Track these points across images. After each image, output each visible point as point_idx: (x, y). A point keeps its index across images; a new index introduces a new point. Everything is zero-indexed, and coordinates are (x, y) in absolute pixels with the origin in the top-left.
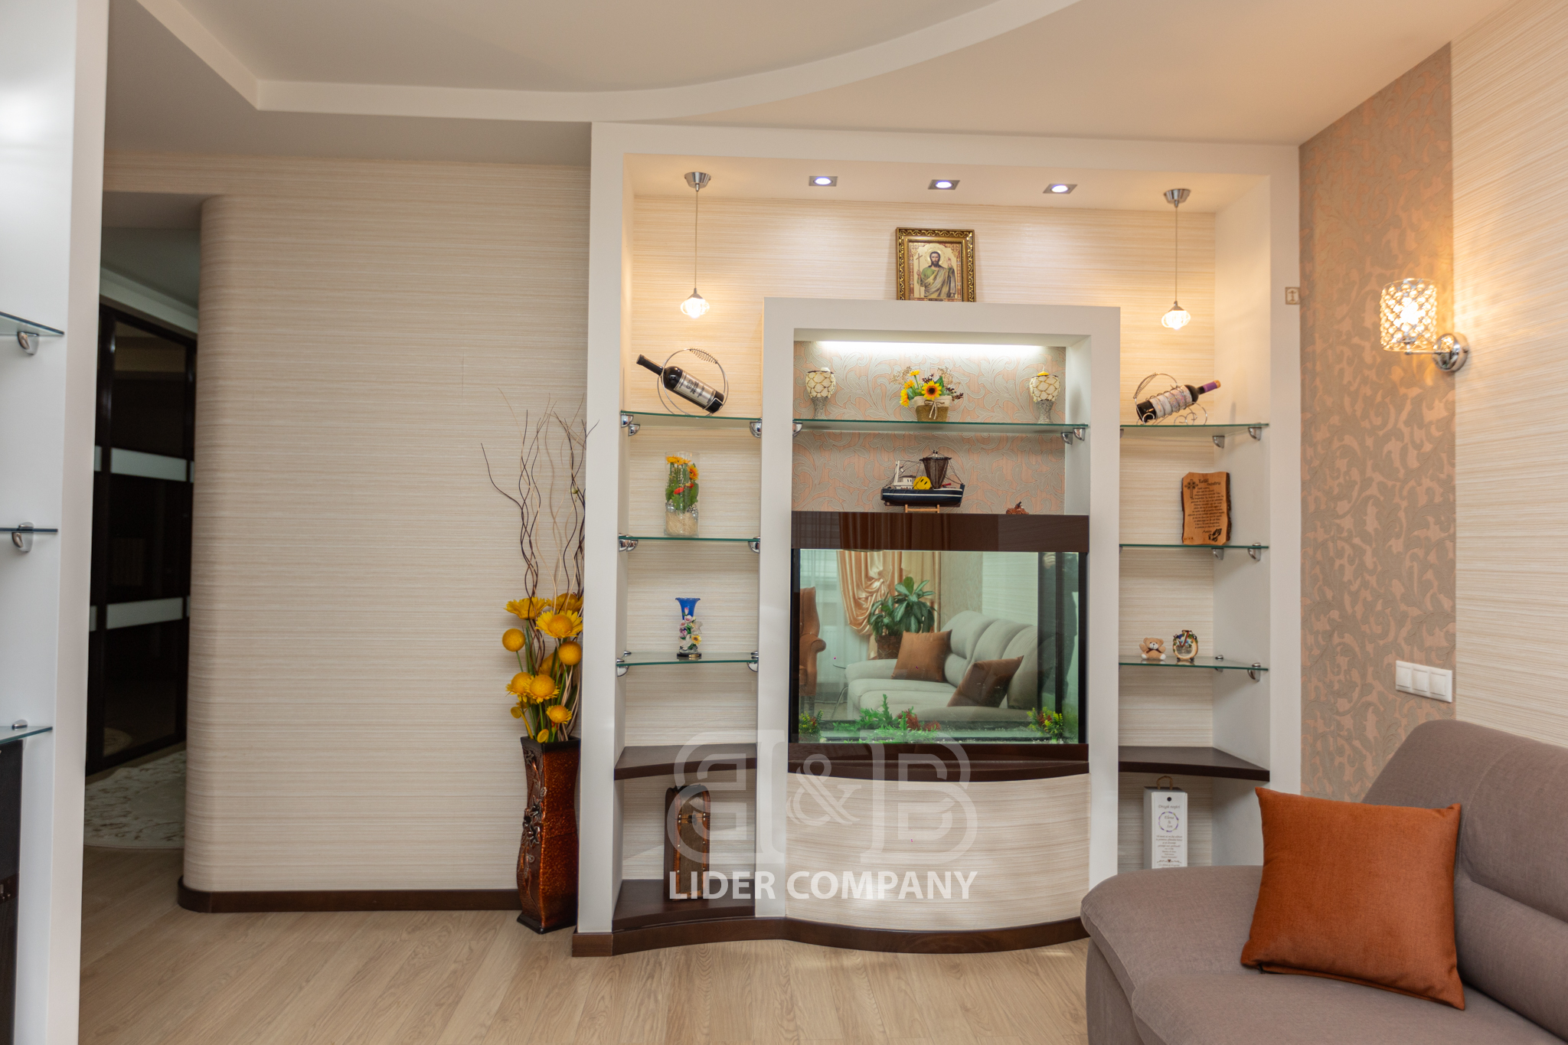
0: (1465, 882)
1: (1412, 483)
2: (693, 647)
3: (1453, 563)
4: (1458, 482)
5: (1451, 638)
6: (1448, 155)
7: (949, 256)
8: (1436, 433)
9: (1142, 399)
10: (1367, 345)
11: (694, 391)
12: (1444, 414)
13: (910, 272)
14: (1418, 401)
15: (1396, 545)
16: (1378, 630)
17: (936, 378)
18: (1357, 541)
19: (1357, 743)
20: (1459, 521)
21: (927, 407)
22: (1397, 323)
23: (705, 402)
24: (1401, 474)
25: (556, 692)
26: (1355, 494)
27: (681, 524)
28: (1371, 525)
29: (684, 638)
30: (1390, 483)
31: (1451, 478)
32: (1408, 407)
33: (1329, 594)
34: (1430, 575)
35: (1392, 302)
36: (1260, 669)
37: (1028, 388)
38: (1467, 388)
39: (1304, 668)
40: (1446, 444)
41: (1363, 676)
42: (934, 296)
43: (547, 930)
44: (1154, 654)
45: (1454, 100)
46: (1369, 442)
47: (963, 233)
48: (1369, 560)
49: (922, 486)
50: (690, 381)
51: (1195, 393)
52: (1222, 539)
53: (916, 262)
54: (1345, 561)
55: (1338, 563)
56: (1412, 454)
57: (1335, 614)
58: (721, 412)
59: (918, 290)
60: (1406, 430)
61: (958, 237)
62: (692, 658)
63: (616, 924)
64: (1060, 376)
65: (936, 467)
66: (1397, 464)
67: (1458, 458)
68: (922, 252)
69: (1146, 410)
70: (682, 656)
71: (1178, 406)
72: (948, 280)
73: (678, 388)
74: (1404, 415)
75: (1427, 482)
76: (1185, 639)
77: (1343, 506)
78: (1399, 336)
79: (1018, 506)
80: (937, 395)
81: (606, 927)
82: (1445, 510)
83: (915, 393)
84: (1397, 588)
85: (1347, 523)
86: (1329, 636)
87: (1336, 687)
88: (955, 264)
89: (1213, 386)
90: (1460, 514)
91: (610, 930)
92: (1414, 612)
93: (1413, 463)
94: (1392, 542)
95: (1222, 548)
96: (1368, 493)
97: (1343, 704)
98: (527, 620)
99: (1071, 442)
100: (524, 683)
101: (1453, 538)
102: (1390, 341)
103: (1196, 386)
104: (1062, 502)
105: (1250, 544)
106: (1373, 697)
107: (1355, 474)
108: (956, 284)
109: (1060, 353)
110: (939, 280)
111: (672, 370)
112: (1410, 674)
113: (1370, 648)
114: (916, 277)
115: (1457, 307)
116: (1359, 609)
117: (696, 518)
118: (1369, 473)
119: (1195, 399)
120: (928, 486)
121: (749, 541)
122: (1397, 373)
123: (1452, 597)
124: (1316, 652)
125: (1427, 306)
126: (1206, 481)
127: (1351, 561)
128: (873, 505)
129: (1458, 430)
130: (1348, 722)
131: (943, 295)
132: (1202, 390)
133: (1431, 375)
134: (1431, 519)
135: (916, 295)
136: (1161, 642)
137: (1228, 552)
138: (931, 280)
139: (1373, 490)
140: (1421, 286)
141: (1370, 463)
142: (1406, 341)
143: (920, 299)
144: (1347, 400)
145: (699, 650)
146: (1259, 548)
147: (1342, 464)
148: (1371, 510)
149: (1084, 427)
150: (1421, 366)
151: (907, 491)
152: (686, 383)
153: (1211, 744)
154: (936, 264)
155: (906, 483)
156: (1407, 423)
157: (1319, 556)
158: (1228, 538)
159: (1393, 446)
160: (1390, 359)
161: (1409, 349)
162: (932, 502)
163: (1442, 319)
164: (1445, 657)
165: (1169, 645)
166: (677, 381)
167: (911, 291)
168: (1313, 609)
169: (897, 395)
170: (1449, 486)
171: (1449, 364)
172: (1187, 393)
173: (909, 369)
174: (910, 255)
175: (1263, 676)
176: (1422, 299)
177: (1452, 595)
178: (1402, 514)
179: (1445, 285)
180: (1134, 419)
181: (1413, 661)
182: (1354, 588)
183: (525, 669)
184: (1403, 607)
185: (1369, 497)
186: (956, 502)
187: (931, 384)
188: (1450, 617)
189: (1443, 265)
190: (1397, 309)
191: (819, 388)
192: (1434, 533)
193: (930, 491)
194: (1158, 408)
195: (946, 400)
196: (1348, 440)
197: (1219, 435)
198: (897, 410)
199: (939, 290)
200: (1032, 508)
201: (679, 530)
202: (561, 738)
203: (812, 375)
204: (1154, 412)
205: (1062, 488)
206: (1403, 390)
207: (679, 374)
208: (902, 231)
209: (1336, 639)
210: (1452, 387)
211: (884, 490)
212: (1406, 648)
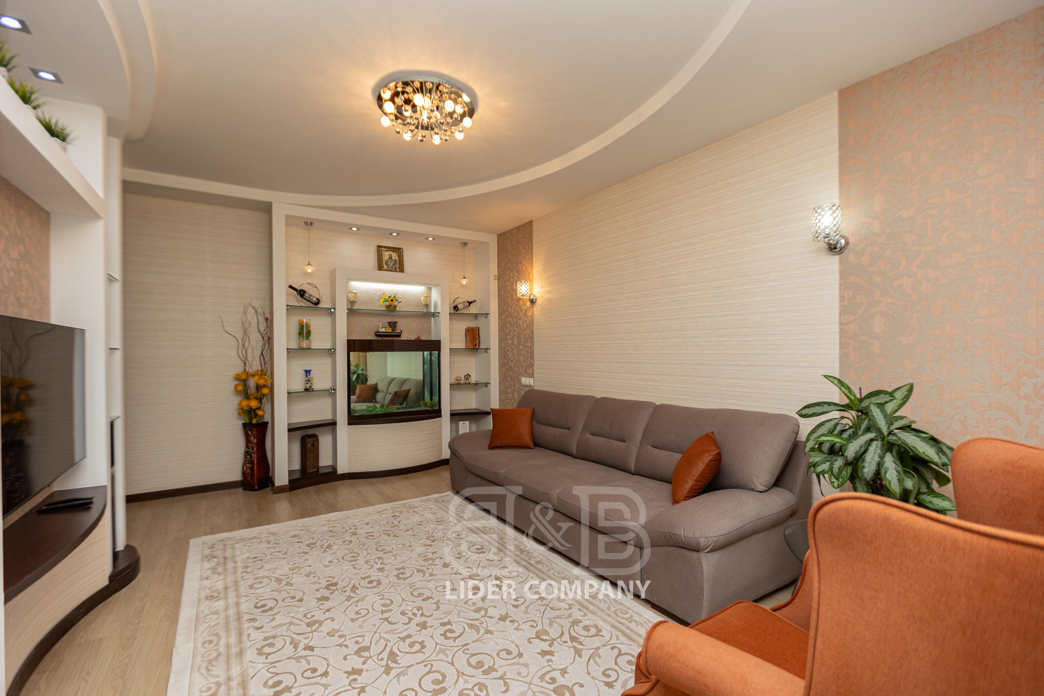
0: (534, 423)
1: (525, 331)
2: (311, 386)
3: (533, 351)
4: (534, 331)
5: (533, 370)
6: (532, 249)
7: (395, 256)
8: (530, 319)
9: (455, 305)
10: (514, 294)
11: (310, 298)
12: (531, 314)
13: (382, 260)
14: (526, 310)
15: (521, 347)
16: (517, 370)
17: (393, 296)
18: (512, 346)
19: (513, 401)
20: (535, 341)
21: (390, 306)
22: (521, 291)
23: (314, 302)
24: (522, 329)
25: (259, 405)
26: (512, 334)
27: (305, 344)
28: (516, 342)
29: (307, 383)
30: (520, 331)
31: (533, 330)
32: (524, 311)
33: (506, 361)
34: (529, 355)
35: (520, 286)
36: (488, 383)
37: (421, 300)
38: (537, 309)
39: (499, 382)
40: (532, 322)
41: (514, 383)
42: (390, 269)
43: (258, 490)
44: (459, 381)
45: (533, 235)
46: (515, 320)
47: (399, 249)
48: (515, 351)
49: (388, 331)
50: (309, 295)
51: (470, 303)
52: (477, 347)
53: (384, 257)
54: (509, 352)
55: (508, 352)
56: (525, 324)
57: (507, 367)
58: (320, 306)
59: (385, 267)
60: (523, 318)
61: (398, 250)
62: (311, 390)
63: (290, 481)
64: (430, 297)
65: (393, 325)
66: (521, 326)
67: (534, 325)
68: (386, 255)
69: (456, 308)
70: (306, 390)
71: (465, 308)
72: (395, 264)
73: (304, 297)
74: (523, 314)
75: (528, 331)
76: (468, 376)
77: (509, 337)
78: (521, 294)
79: (419, 337)
80: (394, 302)
81: (286, 482)
82: (532, 338)
83: (386, 301)
84: (522, 359)
85: (510, 342)
86: (505, 373)
87: (508, 386)
88: (397, 258)
89: (474, 301)
90: (535, 339)
91: (287, 484)
92: (525, 364)
93: (525, 326)
94: (520, 347)
95: (477, 349)
96: (515, 334)
97: (509, 391)
98: (242, 380)
99: (434, 317)
100: (245, 403)
101: (533, 345)
102: (519, 295)
103: (470, 301)
104: (431, 336)
105: (485, 348)
106: (516, 388)
107: (512, 329)
108: (397, 265)
109: (430, 289)
110: (392, 264)
111: (302, 290)
112: (525, 381)
113: (515, 375)
114: (384, 262)
115: (534, 287)
116: (513, 364)
117: (310, 342)
118: (515, 328)
119: (470, 305)
120: (391, 331)
121: (329, 349)
122: (521, 303)
123: (533, 360)
124: (502, 377)
125: (527, 287)
126: (472, 329)
127: (511, 352)
128: (372, 337)
129: (534, 318)
130: (510, 395)
131: (393, 269)
132: (471, 302)
133: (528, 304)
134: (529, 341)
135: (385, 268)
136: (461, 378)
137: (479, 350)
138: (389, 263)
139: (516, 333)
140: (526, 282)
141: (515, 326)
142: (523, 295)
143: (386, 270)
144: (510, 308)
145: (313, 387)
146: (488, 349)
147: (508, 326)
148: (516, 338)
149: (439, 313)
150: (526, 301)
151: (384, 332)
152: (307, 295)
153: (474, 408)
154: (391, 258)
155: (383, 330)
156: (524, 316)
157: (503, 351)
158: (479, 346)
159: (520, 321)
160: (519, 299)
161: (523, 298)
162: (392, 336)
163: (531, 290)
164: (531, 375)
165: (463, 377)
166: (304, 294)
167: (383, 267)
168: (502, 365)
169: (379, 300)
170: (532, 332)
171: (533, 302)
172: (467, 303)
173: (384, 293)
174: (382, 255)
175: (489, 385)
176: (526, 286)
177: (533, 359)
178: (522, 339)
179: (531, 282)
180: (452, 311)
181: (525, 377)
182: (512, 359)
183: (243, 396)
184: (523, 363)
185: (515, 335)
186: (399, 336)
187: (392, 298)
188: (533, 365)
189: (531, 276)
190: (521, 287)
191: (353, 298)
192: (529, 344)
193: (391, 332)
194: (459, 307)
195: (396, 303)
196: (510, 319)
197: (476, 316)
198: (380, 306)
199: (392, 267)
200: (423, 338)
201: (305, 345)
202: (260, 422)
203: (350, 293)
204: (458, 309)
205: (431, 331)
206: (522, 307)
207: (304, 292)
208: (379, 247)
209: (507, 373)
210: (533, 307)
211: (375, 332)
212: (524, 374)
